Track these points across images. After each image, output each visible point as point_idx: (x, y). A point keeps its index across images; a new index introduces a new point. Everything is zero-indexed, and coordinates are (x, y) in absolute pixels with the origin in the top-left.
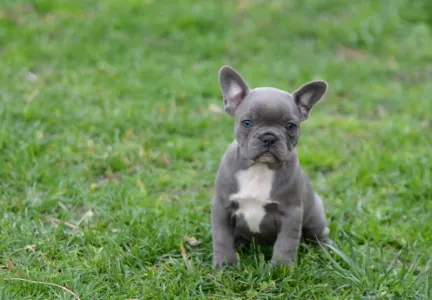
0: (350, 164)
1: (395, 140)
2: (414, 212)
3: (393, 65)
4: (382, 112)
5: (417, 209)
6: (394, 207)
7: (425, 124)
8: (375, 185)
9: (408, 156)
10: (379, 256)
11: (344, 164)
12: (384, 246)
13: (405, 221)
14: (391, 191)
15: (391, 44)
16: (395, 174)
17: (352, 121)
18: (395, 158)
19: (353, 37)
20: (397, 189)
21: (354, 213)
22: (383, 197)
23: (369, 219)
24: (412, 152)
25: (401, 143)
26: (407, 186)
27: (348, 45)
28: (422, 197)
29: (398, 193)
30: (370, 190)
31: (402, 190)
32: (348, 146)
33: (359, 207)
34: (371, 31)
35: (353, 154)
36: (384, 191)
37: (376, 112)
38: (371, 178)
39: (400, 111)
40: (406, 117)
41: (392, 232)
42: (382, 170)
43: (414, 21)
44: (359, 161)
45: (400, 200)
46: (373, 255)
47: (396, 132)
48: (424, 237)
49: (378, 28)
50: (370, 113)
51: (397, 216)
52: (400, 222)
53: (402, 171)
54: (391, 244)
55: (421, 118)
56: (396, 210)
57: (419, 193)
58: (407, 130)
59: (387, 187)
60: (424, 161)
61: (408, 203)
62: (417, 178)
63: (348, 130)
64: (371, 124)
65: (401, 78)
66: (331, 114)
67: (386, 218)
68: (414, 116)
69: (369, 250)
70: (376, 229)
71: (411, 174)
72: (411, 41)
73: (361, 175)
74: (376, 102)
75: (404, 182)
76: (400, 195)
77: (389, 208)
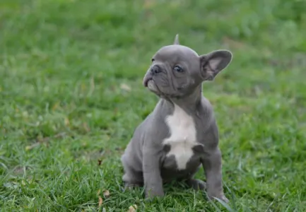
0: (232, 133)
1: (269, 114)
2: (283, 172)
3: (268, 54)
4: (259, 92)
5: (285, 169)
6: (267, 167)
7: (292, 101)
8: (252, 150)
9: (279, 127)
10: (255, 206)
11: (228, 132)
12: (259, 198)
13: (276, 178)
14: (265, 154)
15: (266, 37)
16: (269, 140)
17: (234, 98)
18: (268, 128)
19: (236, 31)
20: (269, 153)
21: (235, 172)
22: (259, 159)
23: (247, 176)
24: (282, 123)
25: (274, 116)
26: (278, 150)
27: (231, 37)
28: (290, 159)
29: (270, 156)
30: (249, 153)
31: (274, 153)
32: (231, 118)
33: (239, 167)
34: (250, 26)
35: (236, 124)
36: (259, 154)
37: (253, 91)
38: (249, 144)
39: (272, 91)
40: (278, 95)
41: (265, 187)
42: (258, 138)
43: (284, 19)
44: (240, 130)
45: (272, 161)
46: (250, 205)
47: (269, 107)
48: (291, 191)
49: (256, 23)
50: (249, 92)
51: (269, 175)
52: (272, 179)
53: (274, 139)
54: (264, 196)
55: (290, 97)
56: (269, 170)
57: (286, 156)
58: (278, 106)
59: (261, 151)
60: (292, 131)
61: (279, 164)
62: (286, 144)
63: (231, 106)
64: (250, 101)
65: (274, 64)
66: (218, 92)
67: (261, 176)
68: (283, 95)
69: (247, 202)
70: (253, 185)
71: (281, 141)
72: (281, 35)
73: (242, 141)
74: (254, 83)
75: (275, 147)
76: (272, 158)
77: (264, 168)
